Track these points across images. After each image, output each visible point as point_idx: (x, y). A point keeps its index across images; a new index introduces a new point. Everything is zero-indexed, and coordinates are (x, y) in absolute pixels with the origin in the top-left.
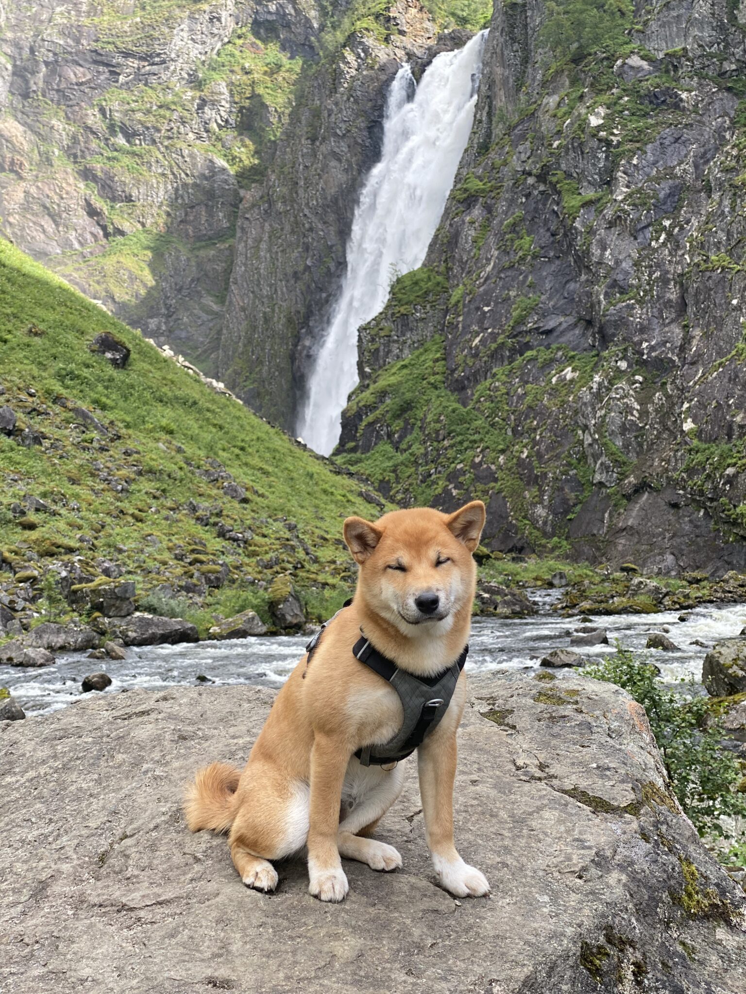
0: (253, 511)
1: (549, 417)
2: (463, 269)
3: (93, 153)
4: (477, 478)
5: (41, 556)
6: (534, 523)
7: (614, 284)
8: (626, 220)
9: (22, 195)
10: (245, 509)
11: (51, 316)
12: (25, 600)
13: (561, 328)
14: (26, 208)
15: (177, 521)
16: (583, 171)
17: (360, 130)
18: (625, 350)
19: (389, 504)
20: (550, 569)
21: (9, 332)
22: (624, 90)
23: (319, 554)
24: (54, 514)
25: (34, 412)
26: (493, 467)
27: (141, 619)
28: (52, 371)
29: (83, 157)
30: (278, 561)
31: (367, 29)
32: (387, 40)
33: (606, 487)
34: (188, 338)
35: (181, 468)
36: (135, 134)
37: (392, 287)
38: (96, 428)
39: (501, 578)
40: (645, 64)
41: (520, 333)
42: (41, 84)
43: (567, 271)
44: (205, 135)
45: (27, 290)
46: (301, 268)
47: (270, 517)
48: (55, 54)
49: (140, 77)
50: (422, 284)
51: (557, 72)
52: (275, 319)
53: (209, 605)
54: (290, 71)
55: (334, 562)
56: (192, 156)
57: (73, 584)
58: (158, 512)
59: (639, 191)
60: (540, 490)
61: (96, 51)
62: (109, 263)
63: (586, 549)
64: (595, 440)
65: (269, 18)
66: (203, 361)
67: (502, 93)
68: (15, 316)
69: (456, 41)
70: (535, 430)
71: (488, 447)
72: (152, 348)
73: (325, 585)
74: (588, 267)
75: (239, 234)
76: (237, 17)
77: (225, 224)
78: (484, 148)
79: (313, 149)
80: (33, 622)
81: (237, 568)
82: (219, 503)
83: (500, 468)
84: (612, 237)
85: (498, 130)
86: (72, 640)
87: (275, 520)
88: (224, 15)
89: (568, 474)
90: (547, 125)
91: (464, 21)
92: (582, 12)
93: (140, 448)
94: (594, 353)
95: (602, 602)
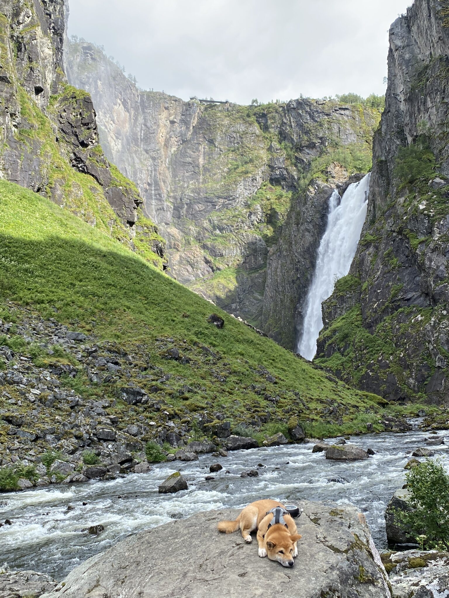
0: (279, 387)
1: (412, 337)
2: (367, 275)
3: (206, 238)
4: (381, 367)
5: (191, 411)
6: (409, 387)
7: (437, 276)
8: (440, 248)
9: (179, 257)
10: (276, 387)
11: (192, 309)
12: (185, 431)
13: (414, 298)
14: (180, 262)
15: (247, 393)
16: (418, 229)
17: (318, 218)
18: (445, 305)
19: (340, 381)
20: (418, 408)
21: (175, 317)
22: (434, 193)
23: (309, 406)
24: (196, 393)
25: (186, 349)
26: (387, 361)
27: (233, 438)
28: (193, 332)
29: (203, 240)
30: (291, 410)
31: (318, 177)
32: (327, 181)
33: (442, 368)
34: (248, 311)
35: (247, 370)
36: (223, 229)
37: (336, 284)
38: (211, 355)
39: (393, 414)
40: (442, 181)
41: (395, 301)
42: (185, 212)
43: (415, 272)
44: (252, 226)
45: (182, 299)
46: (295, 278)
47: (287, 390)
48: (190, 200)
49: (224, 206)
50: (349, 282)
51: (403, 188)
52: (286, 301)
53: (262, 431)
54: (286, 197)
55: (316, 409)
56: (247, 236)
57: (204, 423)
58: (239, 390)
59: (445, 235)
60: (410, 371)
61: (206, 197)
62: (215, 282)
63: (434, 397)
64: (434, 347)
65: (277, 177)
66: (255, 321)
67: (379, 198)
68: (177, 310)
69: (357, 178)
70: (406, 344)
71: (384, 353)
72: (233, 319)
73: (313, 420)
74: (424, 270)
75: (268, 266)
76: (263, 178)
77: (262, 262)
78: (373, 222)
79: (298, 228)
80: (189, 441)
81: (274, 413)
82: (264, 385)
83: (391, 362)
84: (434, 256)
85: (378, 214)
86: (205, 448)
87: (289, 391)
88: (258, 177)
89: (423, 363)
90: (400, 210)
91: (360, 169)
92: (412, 162)
93: (230, 362)
94: (430, 308)
95: (442, 423)
